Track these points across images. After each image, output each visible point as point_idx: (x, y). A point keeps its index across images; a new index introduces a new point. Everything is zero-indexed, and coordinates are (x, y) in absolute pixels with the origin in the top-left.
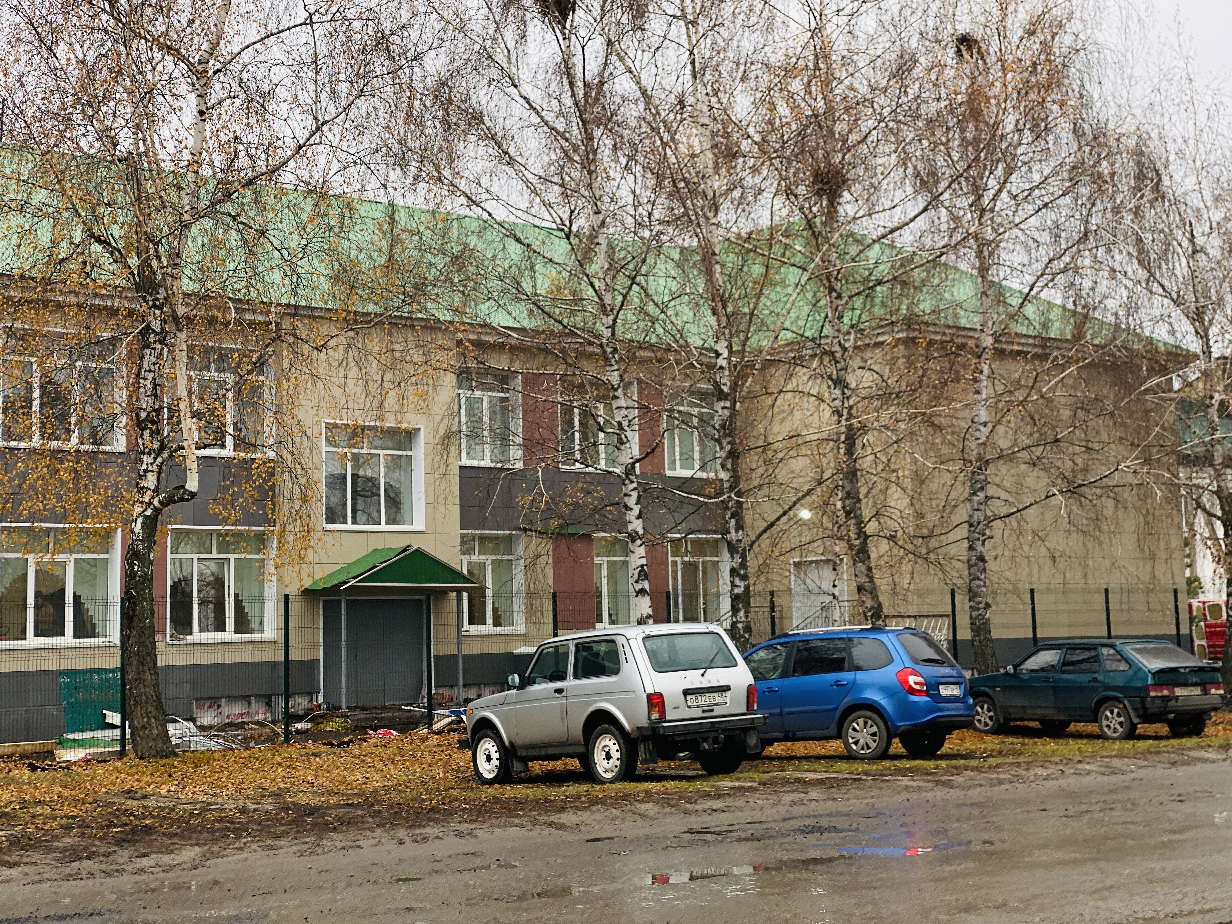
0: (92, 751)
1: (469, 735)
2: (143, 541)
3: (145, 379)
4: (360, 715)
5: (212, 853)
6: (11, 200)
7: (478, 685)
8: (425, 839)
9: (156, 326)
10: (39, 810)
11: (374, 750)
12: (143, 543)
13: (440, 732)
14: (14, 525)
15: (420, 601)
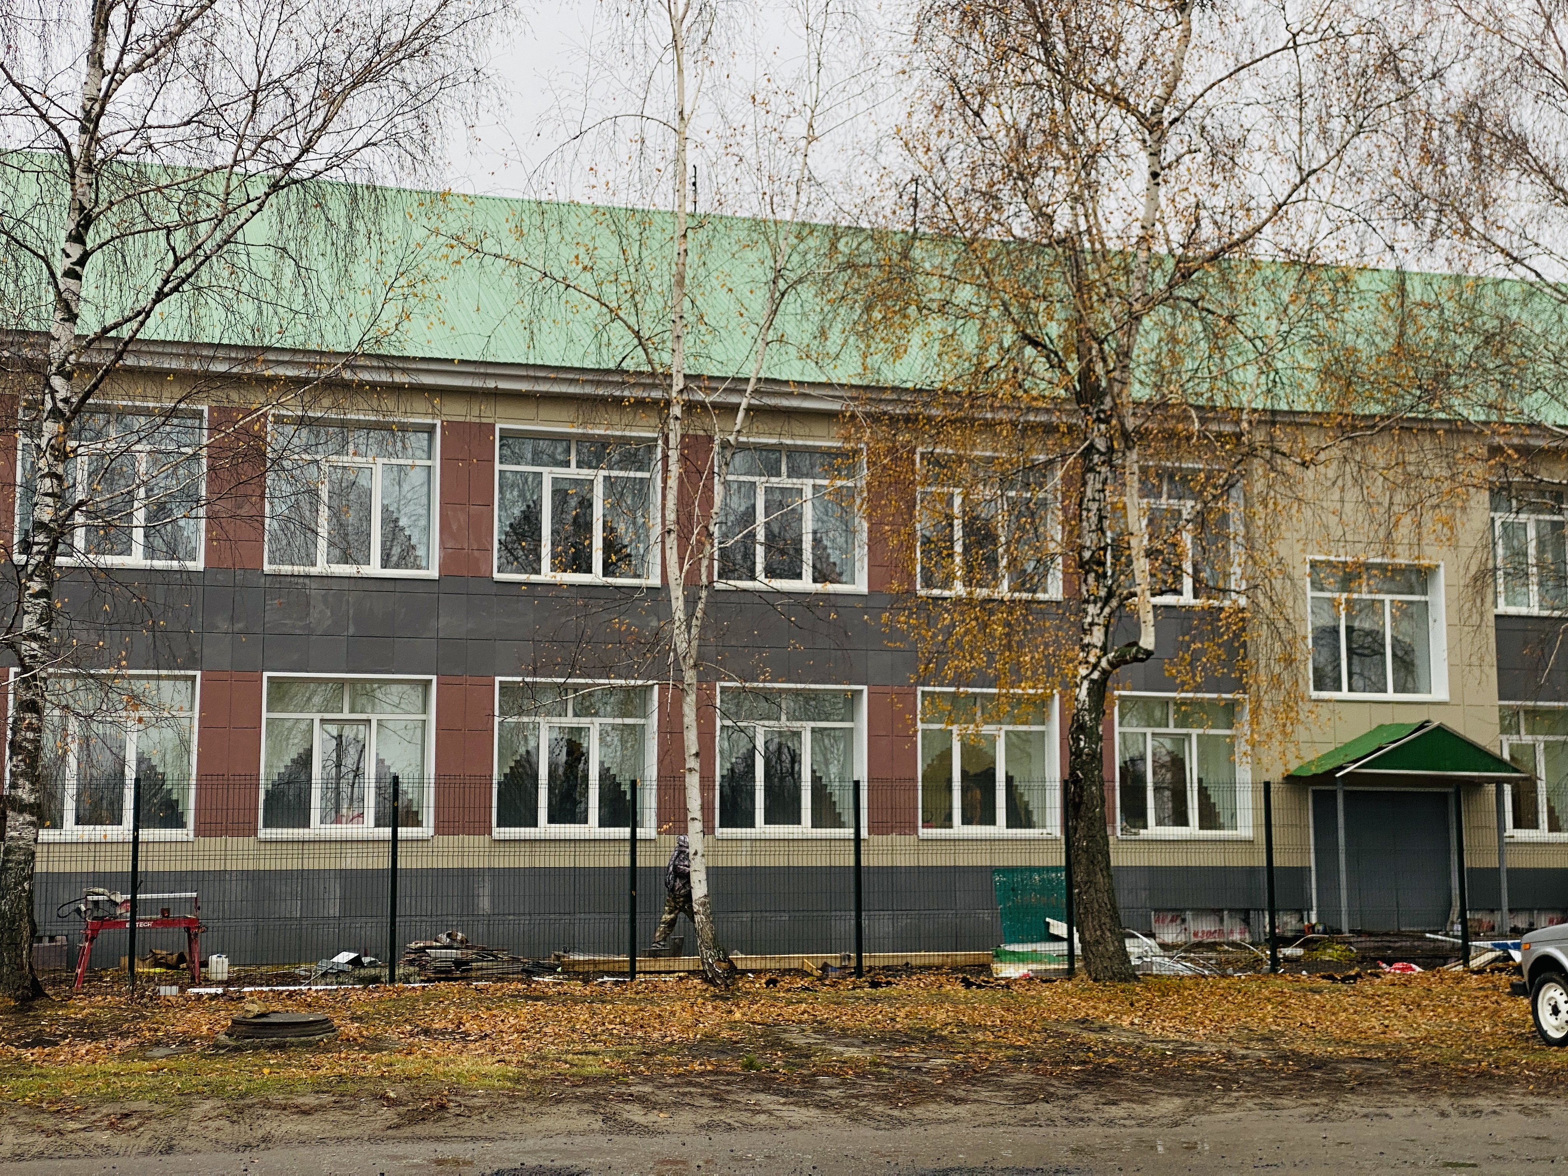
0: (1034, 967)
1: (1526, 978)
2: (1090, 711)
3: (1089, 510)
4: (1368, 943)
5: (1196, 1107)
6: (931, 300)
7: (1531, 910)
8: (1477, 1112)
9: (1101, 445)
10: (980, 1036)
11: (1392, 990)
12: (1090, 714)
13: (1480, 971)
14: (938, 689)
15: (1446, 794)
